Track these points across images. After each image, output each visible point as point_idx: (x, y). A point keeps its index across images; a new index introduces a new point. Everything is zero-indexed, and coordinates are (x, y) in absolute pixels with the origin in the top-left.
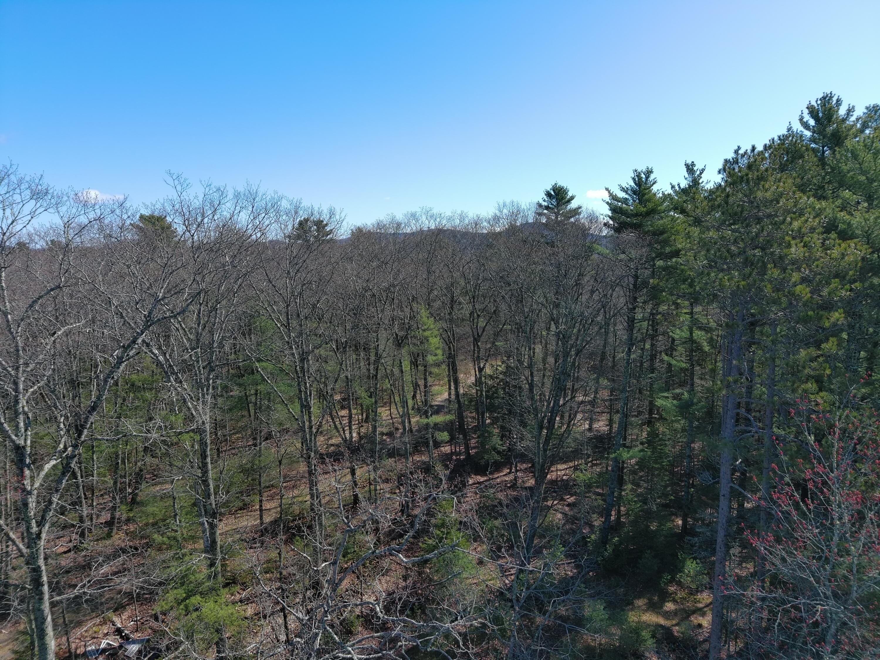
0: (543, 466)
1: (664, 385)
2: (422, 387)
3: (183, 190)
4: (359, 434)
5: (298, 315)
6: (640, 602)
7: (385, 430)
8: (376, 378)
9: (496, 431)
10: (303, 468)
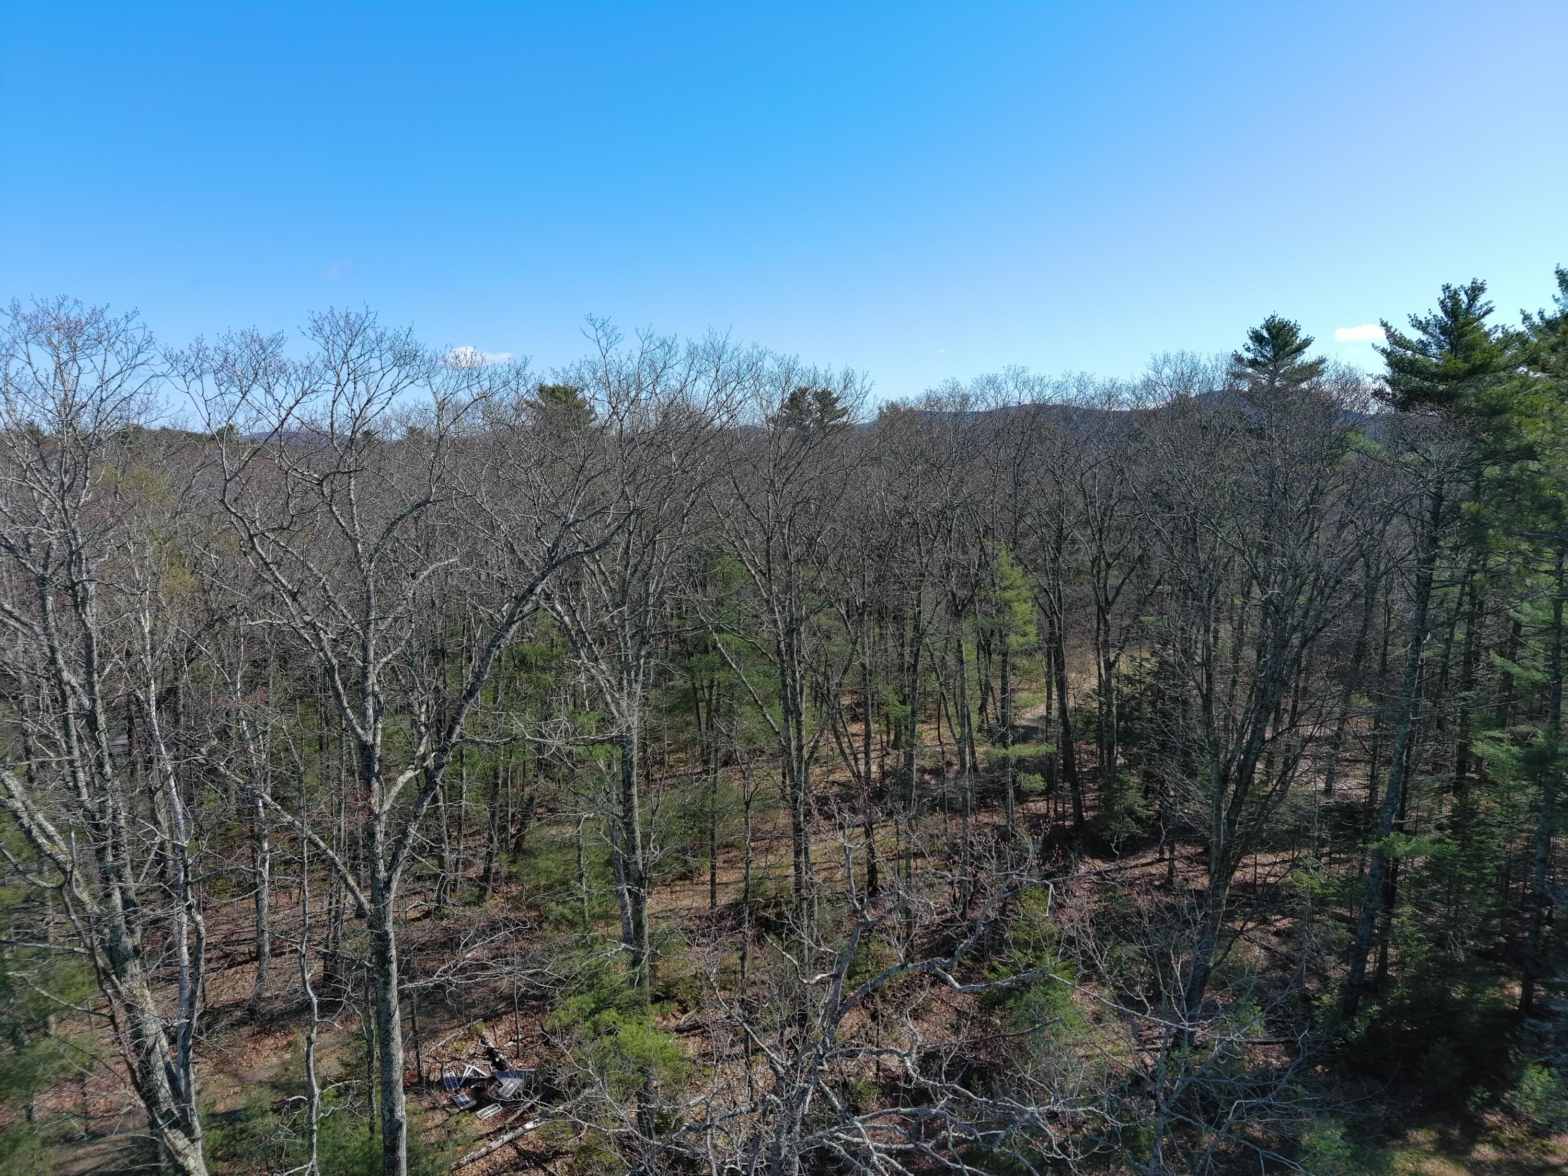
0: (1226, 851)
1: (1494, 715)
2: (998, 693)
3: (610, 344)
4: (881, 767)
5: (786, 556)
6: (1420, 1136)
7: (928, 764)
8: (915, 670)
9: (1135, 780)
10: (783, 819)
